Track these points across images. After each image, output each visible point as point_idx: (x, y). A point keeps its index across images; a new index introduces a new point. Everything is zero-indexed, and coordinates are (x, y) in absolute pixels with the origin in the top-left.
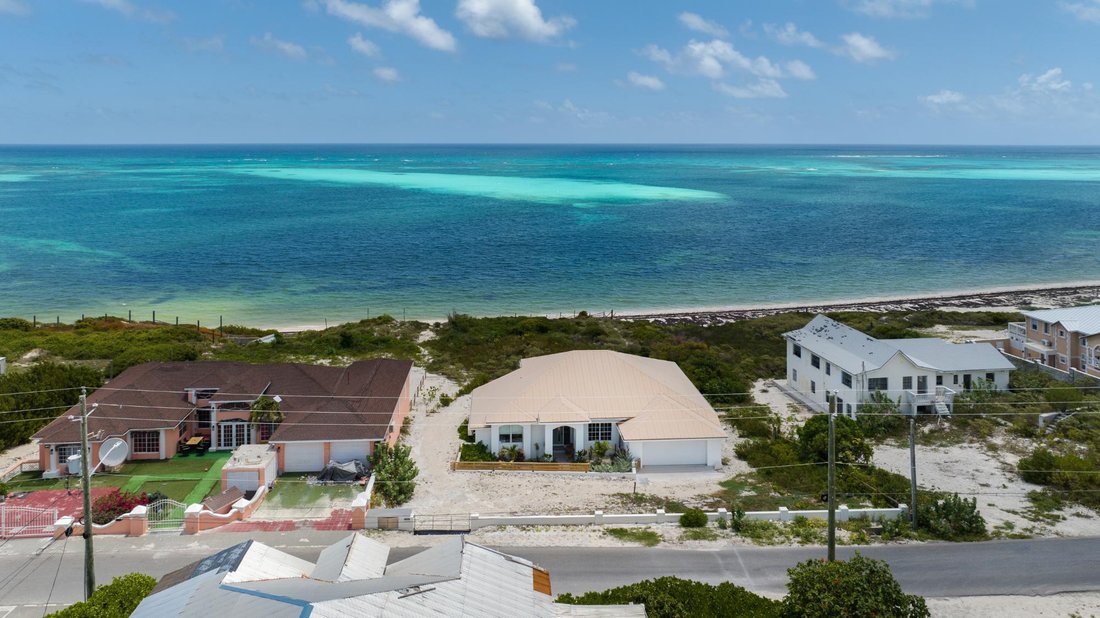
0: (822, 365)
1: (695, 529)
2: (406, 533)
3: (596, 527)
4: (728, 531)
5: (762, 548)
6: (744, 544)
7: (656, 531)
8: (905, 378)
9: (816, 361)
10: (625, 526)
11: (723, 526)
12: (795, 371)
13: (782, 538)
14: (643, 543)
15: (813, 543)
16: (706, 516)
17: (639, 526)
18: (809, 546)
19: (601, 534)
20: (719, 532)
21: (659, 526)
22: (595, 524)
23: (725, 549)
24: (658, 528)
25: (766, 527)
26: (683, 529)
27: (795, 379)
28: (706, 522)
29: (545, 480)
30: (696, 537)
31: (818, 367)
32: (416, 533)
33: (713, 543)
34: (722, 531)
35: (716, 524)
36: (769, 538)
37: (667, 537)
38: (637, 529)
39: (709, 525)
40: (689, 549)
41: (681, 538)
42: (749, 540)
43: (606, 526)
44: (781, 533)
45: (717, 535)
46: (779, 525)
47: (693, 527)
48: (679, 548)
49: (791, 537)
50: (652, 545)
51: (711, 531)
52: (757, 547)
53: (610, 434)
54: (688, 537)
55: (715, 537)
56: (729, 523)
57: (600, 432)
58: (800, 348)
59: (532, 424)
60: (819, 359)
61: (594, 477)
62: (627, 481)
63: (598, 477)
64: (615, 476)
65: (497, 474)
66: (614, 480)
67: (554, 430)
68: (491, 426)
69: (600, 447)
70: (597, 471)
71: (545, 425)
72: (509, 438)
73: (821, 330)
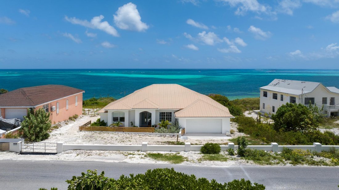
0: (279, 97)
1: (211, 155)
2: (13, 153)
3: (142, 153)
4: (235, 156)
5: (262, 166)
6: (248, 164)
7: (183, 155)
8: (323, 98)
9: (275, 96)
10: (161, 153)
11: (232, 154)
12: (264, 104)
13: (277, 161)
14: (171, 161)
15: (303, 164)
16: (220, 147)
17: (173, 152)
18: (299, 166)
19: (143, 156)
20: (228, 156)
21: (186, 153)
22: (141, 151)
23: (233, 166)
24: (184, 154)
25: (263, 155)
26: (203, 155)
27: (264, 108)
28: (219, 151)
29: (128, 136)
30: (211, 159)
31: (277, 99)
32: (22, 153)
33: (224, 162)
34: (231, 156)
35: (227, 153)
36: (267, 161)
37: (190, 158)
38: (170, 154)
39: (222, 153)
40: (205, 166)
41: (200, 160)
42: (252, 162)
43: (148, 152)
44: (275, 158)
45: (227, 158)
46: (273, 154)
47: (210, 154)
48: (198, 165)
49: (284, 160)
50: (178, 163)
51: (223, 156)
52: (258, 166)
53: (171, 118)
54: (205, 159)
55: (225, 160)
56: (236, 152)
57: (165, 117)
58: (267, 92)
59: (129, 111)
60: (277, 94)
61: (156, 135)
62: (175, 137)
63: (159, 135)
64: (169, 135)
65: (103, 133)
66: (168, 137)
67: (140, 113)
68: (107, 111)
69: (164, 123)
70: (159, 132)
71: (135, 110)
72: (118, 120)
73: (277, 84)
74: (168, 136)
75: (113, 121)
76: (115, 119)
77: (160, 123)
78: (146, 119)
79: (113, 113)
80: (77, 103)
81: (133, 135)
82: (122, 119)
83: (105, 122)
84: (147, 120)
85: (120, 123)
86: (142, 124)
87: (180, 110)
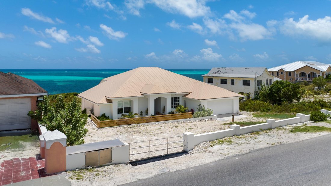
0: (229, 82)
9: (224, 82)
31: (226, 84)
57: (174, 103)
58: (213, 79)
59: (138, 98)
60: (226, 80)
61: (195, 120)
63: (198, 120)
64: (207, 119)
66: (208, 121)
68: (111, 100)
70: (195, 117)
71: (150, 96)
73: (218, 72)
87: (189, 94)
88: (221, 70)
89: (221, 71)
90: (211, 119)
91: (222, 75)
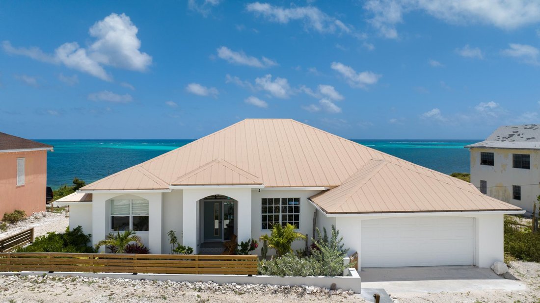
31: (527, 167)
57: (281, 214)
58: (493, 154)
59: (163, 194)
61: (265, 285)
62: (340, 294)
63: (276, 287)
64: (315, 285)
65: (54, 279)
66: (313, 293)
67: (200, 201)
68: (91, 194)
69: (280, 235)
70: (272, 274)
71: (182, 191)
72: (128, 224)
73: (511, 136)
74: (312, 288)
75: (111, 231)
76: (118, 223)
77: (268, 233)
78: (217, 223)
79: (111, 202)
80: (23, 177)
81: (170, 289)
82: (142, 223)
83: (86, 232)
84: (220, 223)
85: (130, 236)
86: (206, 237)
87: (328, 190)
88: (521, 131)
89: (519, 135)
90: (333, 288)
91: (520, 144)
